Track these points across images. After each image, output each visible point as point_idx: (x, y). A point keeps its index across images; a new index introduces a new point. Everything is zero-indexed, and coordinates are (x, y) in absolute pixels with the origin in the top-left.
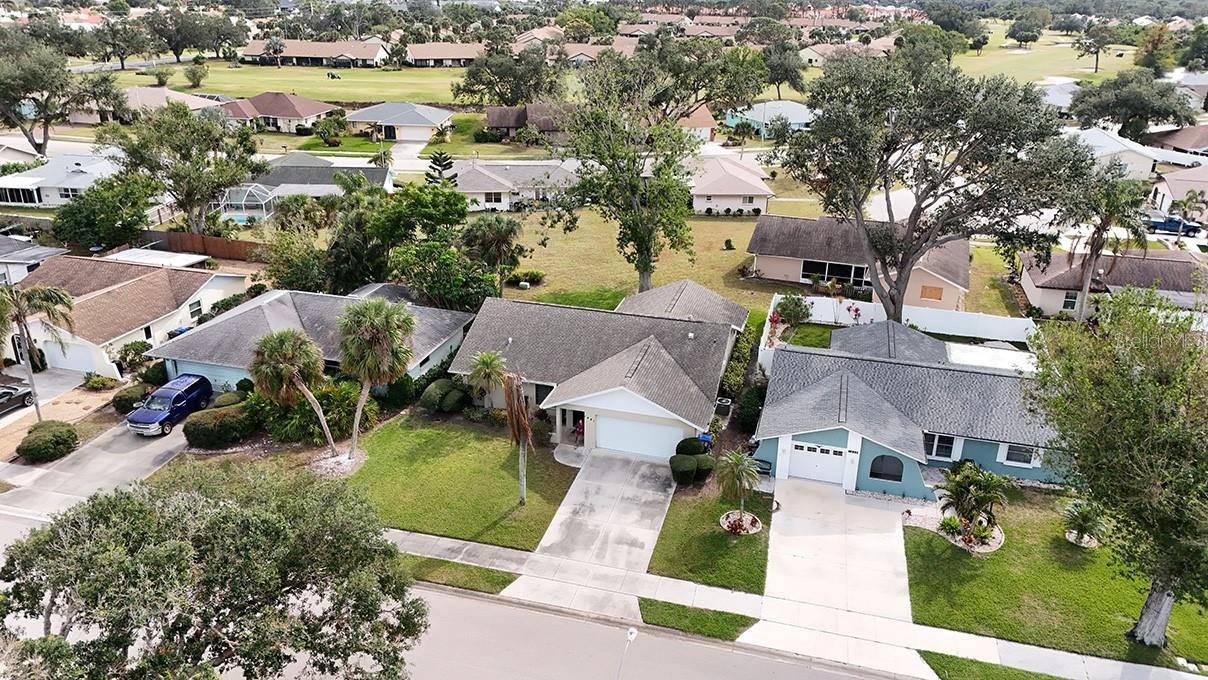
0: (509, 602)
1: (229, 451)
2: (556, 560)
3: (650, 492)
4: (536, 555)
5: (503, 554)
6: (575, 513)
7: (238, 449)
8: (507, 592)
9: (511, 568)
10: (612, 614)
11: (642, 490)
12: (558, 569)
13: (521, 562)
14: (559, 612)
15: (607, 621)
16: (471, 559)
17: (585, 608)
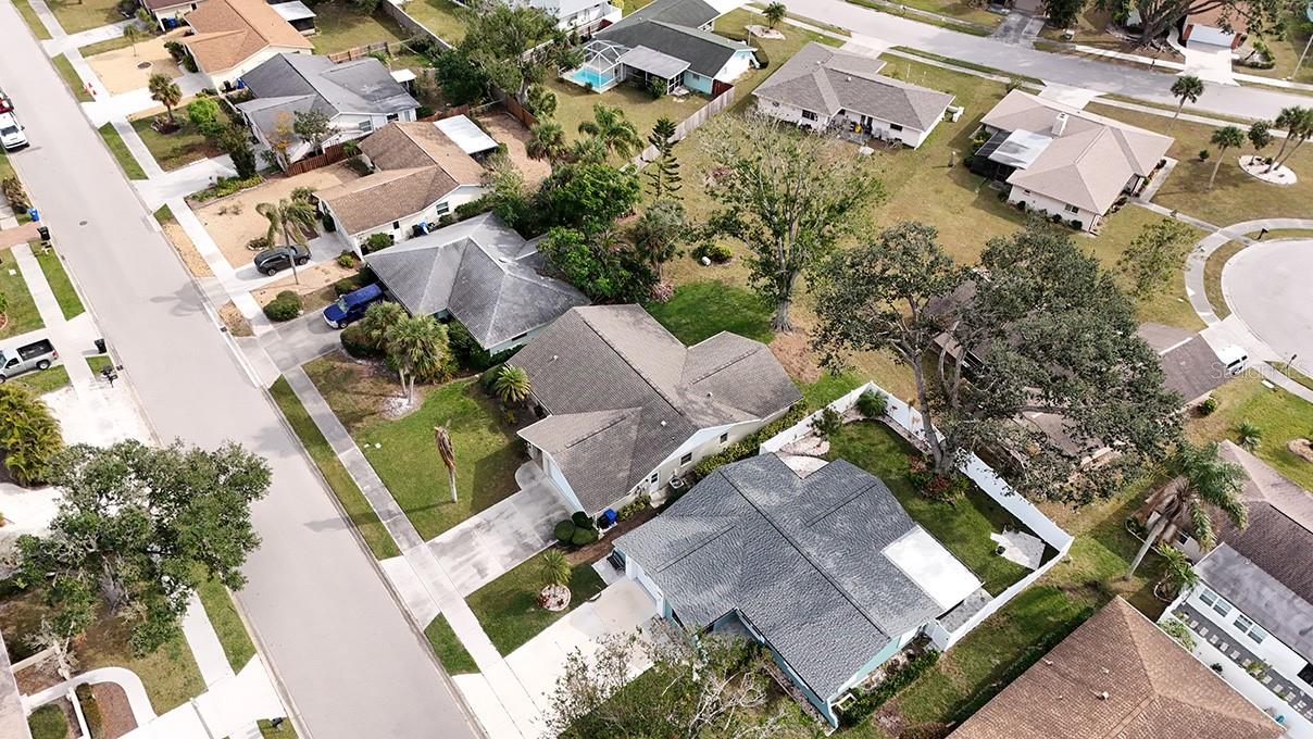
0: (378, 569)
1: (359, 361)
2: (430, 556)
3: (537, 536)
4: (424, 546)
5: (410, 535)
6: (478, 526)
7: (364, 362)
8: (386, 564)
9: (403, 546)
11: (534, 532)
12: (424, 564)
13: (412, 545)
14: (394, 594)
15: (408, 617)
16: (392, 526)
17: (407, 599)
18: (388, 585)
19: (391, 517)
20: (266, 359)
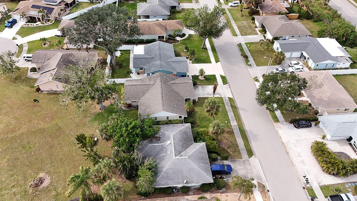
0: (233, 97)
2: (222, 94)
4: (223, 96)
5: (225, 100)
8: (232, 97)
9: (227, 98)
10: (228, 87)
13: (225, 98)
14: (231, 91)
15: (230, 87)
17: (229, 89)
18: (232, 93)
19: (228, 105)
20: (254, 168)
